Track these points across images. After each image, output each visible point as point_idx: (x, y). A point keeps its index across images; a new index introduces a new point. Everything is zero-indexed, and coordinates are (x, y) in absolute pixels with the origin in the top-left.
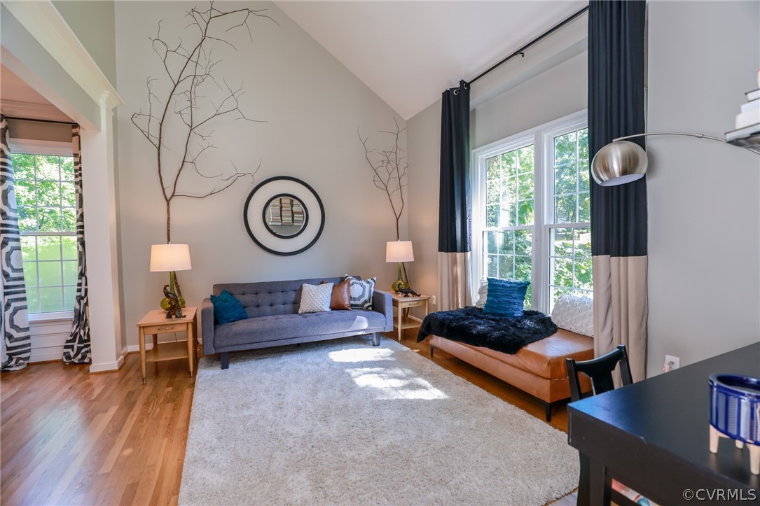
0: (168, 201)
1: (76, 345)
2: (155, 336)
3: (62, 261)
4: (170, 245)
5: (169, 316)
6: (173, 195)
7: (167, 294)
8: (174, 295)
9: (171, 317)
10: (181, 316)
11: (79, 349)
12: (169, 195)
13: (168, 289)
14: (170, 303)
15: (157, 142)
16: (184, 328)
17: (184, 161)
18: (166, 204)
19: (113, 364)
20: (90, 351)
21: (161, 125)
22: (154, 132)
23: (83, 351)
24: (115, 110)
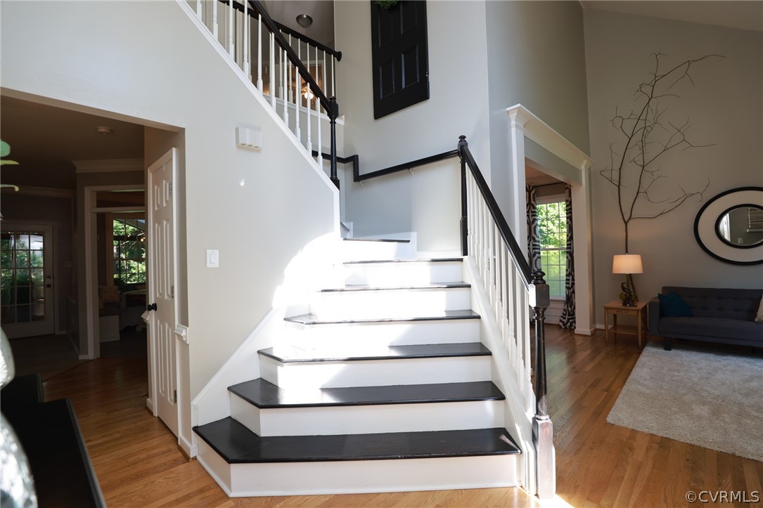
0: (626, 223)
1: (567, 317)
2: (615, 316)
3: (560, 265)
4: (627, 256)
5: (625, 304)
6: (630, 218)
7: (623, 289)
8: (629, 290)
9: (626, 305)
10: (633, 306)
11: (569, 319)
12: (626, 218)
13: (625, 286)
14: (625, 295)
15: (617, 183)
16: (635, 313)
17: (638, 193)
18: (624, 225)
19: (587, 331)
20: (575, 322)
21: (620, 169)
22: (616, 177)
23: (571, 321)
24: (590, 169)
